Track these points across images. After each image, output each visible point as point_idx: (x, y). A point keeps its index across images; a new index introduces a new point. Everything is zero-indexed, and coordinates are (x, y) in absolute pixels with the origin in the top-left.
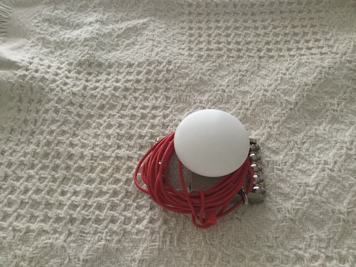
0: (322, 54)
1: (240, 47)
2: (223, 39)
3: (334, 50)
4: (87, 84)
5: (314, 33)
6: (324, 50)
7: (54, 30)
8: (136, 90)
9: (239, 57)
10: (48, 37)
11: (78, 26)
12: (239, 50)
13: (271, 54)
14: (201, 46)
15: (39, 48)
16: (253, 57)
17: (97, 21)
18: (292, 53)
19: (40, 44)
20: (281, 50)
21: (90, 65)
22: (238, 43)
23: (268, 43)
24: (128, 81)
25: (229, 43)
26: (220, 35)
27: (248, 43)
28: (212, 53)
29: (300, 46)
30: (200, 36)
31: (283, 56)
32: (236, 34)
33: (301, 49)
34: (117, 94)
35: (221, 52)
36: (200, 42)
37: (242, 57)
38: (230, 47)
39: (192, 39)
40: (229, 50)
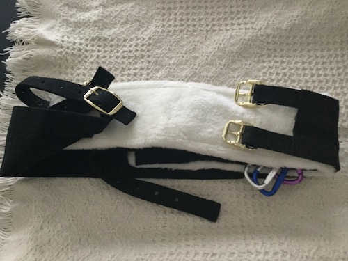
0: (246, 29)
1: (195, 23)
3: (254, 26)
4: (99, 54)
5: (244, 12)
6: (248, 26)
7: (72, 13)
8: (129, 58)
9: (194, 31)
11: (88, 9)
12: (194, 26)
13: (215, 28)
14: (170, 23)
15: (65, 27)
16: (203, 31)
18: (228, 28)
19: (65, 24)
20: (221, 25)
21: (99, 40)
22: (194, 20)
23: (213, 20)
24: (124, 52)
25: (188, 20)
26: (183, 13)
27: (200, 20)
28: (177, 29)
29: (234, 22)
30: (170, 15)
31: (222, 30)
32: (193, 13)
33: (234, 24)
34: (118, 61)
36: (169, 20)
37: (196, 31)
38: (189, 23)
39: (165, 17)
40: (188, 26)
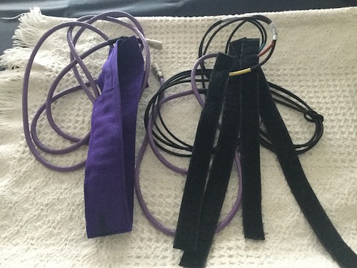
2: (176, 51)
10: (63, 49)
17: (94, 39)
35: (174, 60)
